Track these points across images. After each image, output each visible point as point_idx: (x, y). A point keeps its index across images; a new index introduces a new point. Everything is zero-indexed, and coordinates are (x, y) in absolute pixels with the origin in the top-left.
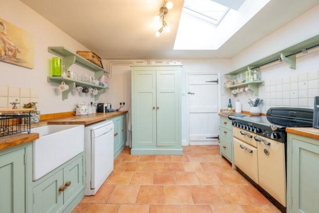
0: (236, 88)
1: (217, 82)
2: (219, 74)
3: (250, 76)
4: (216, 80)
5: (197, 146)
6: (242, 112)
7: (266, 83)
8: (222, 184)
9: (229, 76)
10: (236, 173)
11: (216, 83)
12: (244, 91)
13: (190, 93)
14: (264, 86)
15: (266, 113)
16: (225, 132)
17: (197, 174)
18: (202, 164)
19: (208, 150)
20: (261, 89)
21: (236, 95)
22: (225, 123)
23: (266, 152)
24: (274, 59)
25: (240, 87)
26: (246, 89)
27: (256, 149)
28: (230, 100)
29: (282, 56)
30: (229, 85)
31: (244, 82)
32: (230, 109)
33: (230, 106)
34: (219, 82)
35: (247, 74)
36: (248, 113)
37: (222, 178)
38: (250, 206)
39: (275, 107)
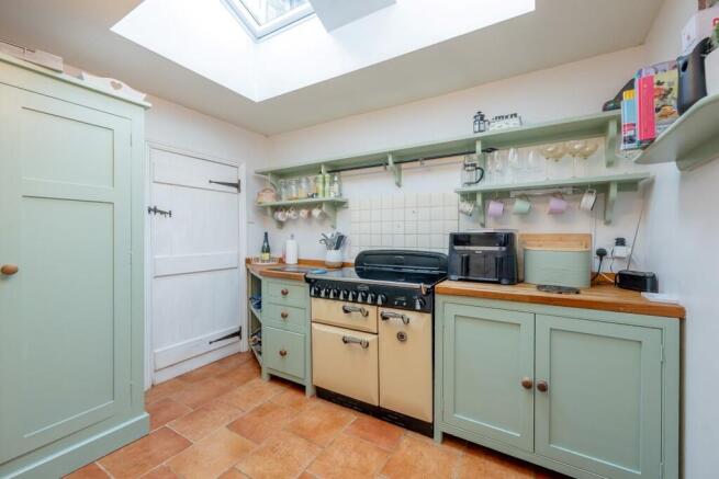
0: (286, 208)
1: (237, 186)
2: (243, 168)
3: (327, 185)
4: (236, 182)
5: (181, 377)
6: (300, 262)
7: (351, 204)
8: (319, 450)
9: (269, 178)
10: (319, 403)
11: (235, 190)
12: (310, 214)
13: (155, 211)
14: (346, 210)
15: (353, 261)
16: (284, 316)
17: (244, 468)
18: (235, 427)
19: (222, 376)
20: (341, 214)
21: (281, 224)
22: (285, 293)
23: (401, 337)
24: (375, 163)
25: (297, 207)
26: (316, 212)
27: (375, 336)
28: (266, 234)
29: (390, 160)
30: (269, 200)
31: (312, 196)
32: (266, 256)
33: (267, 250)
34: (243, 187)
35: (321, 180)
36: (322, 264)
37: (307, 435)
38: (389, 461)
39: (368, 249)
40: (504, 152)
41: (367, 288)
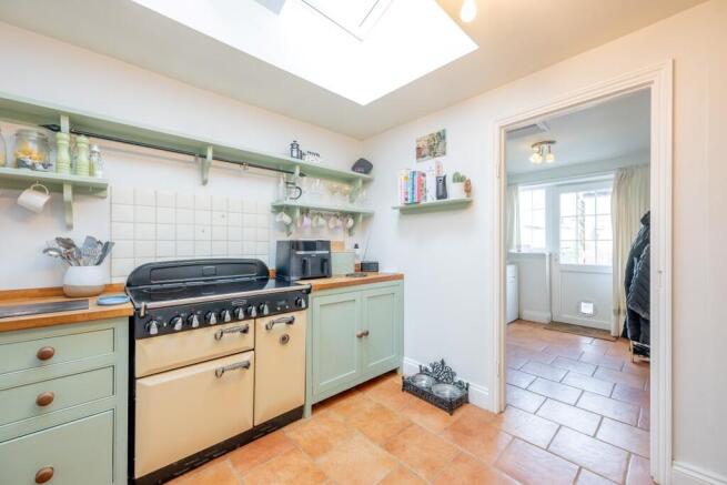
3: (81, 154)
7: (113, 193)
22: (47, 355)
27: (252, 353)
40: (312, 179)
41: (245, 302)
